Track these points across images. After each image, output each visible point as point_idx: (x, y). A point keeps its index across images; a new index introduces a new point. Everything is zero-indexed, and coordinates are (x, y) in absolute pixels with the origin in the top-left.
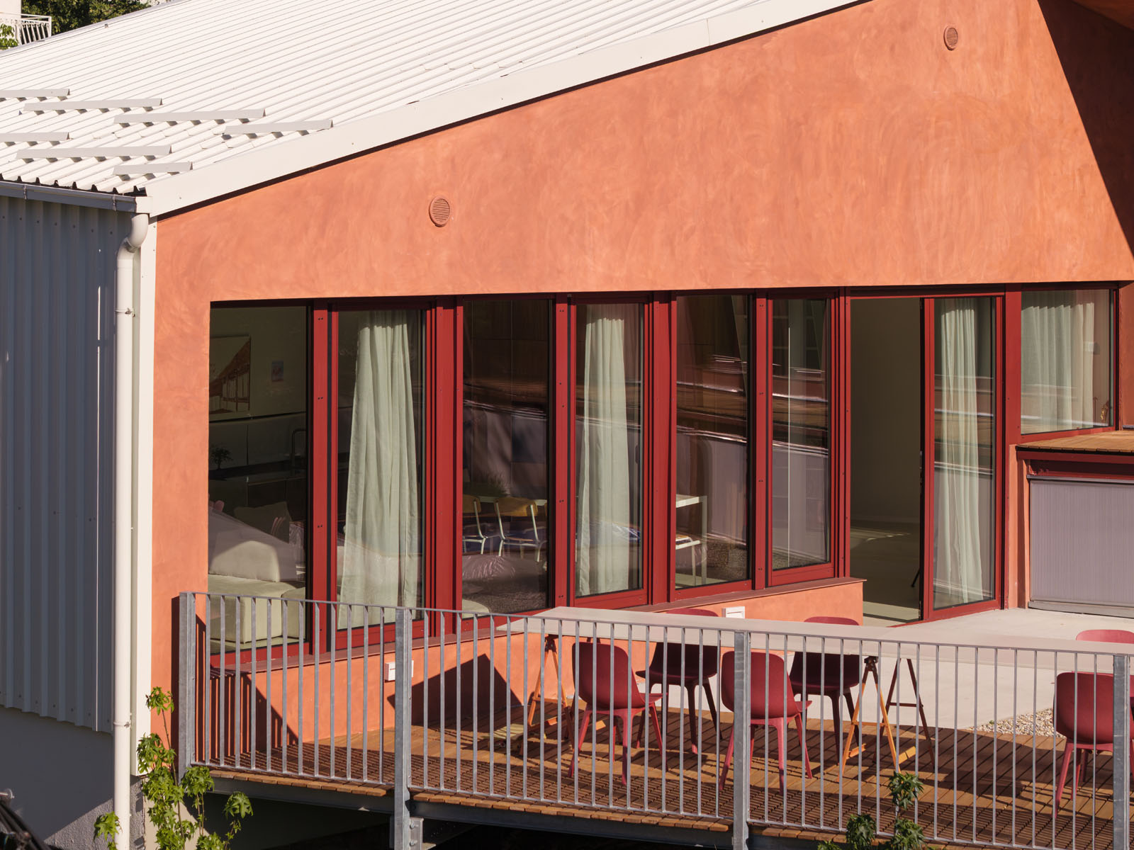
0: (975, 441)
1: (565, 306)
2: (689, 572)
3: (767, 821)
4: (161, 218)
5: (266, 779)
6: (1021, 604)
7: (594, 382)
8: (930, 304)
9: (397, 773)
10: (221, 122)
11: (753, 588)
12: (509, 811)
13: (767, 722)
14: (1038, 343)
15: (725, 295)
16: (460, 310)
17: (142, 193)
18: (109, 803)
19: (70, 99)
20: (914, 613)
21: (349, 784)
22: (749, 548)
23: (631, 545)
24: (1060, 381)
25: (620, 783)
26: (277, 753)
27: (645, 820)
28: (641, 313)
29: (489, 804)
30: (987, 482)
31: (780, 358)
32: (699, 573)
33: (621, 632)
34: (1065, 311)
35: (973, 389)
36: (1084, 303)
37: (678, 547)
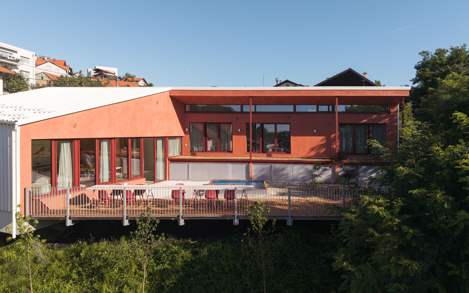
0: (162, 158)
1: (97, 140)
2: (120, 178)
3: (129, 215)
4: (21, 126)
5: (43, 217)
6: (169, 180)
7: (102, 151)
8: (155, 139)
9: (67, 213)
10: (34, 110)
11: (129, 180)
12: (87, 217)
13: (129, 200)
14: (171, 145)
15: (125, 138)
16: (79, 140)
17: (17, 121)
18: (12, 223)
19: (5, 105)
20: (153, 182)
21: (58, 216)
22: (128, 174)
23: (109, 175)
24: (174, 149)
25: (105, 211)
26: (45, 212)
27: (109, 217)
28: (110, 141)
29: (83, 217)
30: (164, 163)
31: (132, 146)
32: (121, 178)
33: (105, 189)
34: (175, 140)
35: (162, 151)
36: (177, 139)
37: (117, 175)
